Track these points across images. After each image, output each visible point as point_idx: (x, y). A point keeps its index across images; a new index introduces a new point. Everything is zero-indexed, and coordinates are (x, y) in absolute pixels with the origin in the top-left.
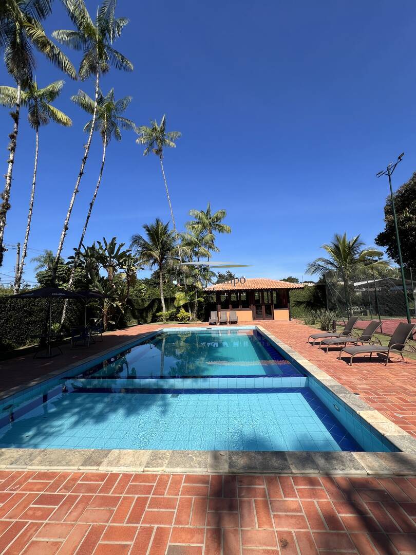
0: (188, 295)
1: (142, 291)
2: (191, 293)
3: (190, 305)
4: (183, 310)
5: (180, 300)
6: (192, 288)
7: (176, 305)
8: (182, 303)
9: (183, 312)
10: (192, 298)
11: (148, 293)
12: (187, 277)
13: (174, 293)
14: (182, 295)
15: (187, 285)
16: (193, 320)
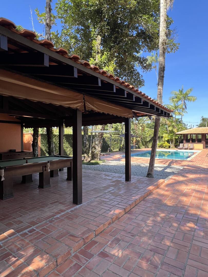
0: (169, 135)
1: (146, 132)
2: (171, 135)
3: (171, 140)
4: (166, 142)
5: (165, 138)
6: (172, 132)
7: (164, 140)
8: (166, 139)
9: (166, 144)
10: (172, 137)
11: (149, 133)
12: (169, 127)
13: (163, 134)
14: (167, 135)
15: (169, 130)
16: (172, 148)
